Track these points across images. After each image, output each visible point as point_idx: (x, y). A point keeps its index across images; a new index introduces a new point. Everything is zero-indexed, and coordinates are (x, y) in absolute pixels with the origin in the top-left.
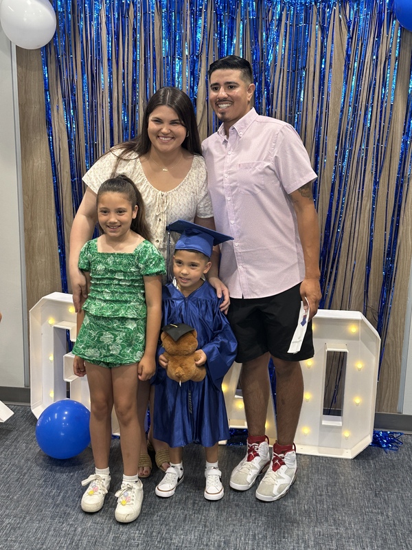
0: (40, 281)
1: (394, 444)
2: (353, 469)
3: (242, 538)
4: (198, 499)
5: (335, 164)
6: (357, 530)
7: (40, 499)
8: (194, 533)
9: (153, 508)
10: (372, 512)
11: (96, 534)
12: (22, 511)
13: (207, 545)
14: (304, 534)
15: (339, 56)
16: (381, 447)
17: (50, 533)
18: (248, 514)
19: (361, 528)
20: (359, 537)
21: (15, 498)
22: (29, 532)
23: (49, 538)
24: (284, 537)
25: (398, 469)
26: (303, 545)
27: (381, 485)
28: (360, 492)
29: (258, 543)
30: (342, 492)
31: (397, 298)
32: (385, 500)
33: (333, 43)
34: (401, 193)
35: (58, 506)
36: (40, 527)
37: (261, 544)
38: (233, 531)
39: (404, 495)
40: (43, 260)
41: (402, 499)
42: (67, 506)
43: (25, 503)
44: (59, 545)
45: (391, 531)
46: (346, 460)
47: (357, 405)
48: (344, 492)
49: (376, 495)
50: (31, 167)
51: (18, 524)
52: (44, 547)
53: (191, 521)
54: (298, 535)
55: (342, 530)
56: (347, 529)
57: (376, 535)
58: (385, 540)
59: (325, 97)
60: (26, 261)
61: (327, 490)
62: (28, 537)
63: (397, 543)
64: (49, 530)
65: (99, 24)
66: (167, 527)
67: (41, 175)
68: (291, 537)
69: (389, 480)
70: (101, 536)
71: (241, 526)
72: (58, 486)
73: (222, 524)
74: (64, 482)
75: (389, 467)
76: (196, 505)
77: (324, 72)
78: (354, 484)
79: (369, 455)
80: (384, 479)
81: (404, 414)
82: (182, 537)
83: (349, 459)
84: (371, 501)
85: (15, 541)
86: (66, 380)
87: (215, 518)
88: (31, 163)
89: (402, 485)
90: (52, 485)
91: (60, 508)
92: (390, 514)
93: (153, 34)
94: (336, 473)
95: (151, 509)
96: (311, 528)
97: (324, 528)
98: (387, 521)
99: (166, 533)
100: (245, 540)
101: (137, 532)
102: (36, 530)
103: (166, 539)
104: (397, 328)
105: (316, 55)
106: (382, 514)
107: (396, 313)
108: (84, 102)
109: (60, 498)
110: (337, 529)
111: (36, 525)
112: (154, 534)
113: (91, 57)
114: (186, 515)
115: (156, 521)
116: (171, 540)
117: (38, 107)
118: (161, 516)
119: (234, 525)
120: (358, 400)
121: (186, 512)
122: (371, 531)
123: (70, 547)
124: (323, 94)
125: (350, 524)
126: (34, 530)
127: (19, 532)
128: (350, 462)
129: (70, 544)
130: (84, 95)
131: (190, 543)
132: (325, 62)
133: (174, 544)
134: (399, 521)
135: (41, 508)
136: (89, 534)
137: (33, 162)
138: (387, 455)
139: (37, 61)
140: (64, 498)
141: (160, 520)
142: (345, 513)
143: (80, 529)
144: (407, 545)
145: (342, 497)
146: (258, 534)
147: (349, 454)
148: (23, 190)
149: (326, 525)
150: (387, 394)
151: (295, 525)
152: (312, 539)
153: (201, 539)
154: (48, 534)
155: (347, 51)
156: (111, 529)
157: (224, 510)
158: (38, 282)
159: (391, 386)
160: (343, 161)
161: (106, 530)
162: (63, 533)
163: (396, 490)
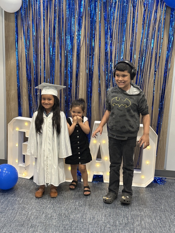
0: (13, 113)
1: (163, 182)
2: (146, 191)
3: (100, 216)
4: (80, 202)
5: (139, 63)
6: (149, 213)
7: (13, 202)
8: (80, 214)
9: (62, 205)
10: (155, 207)
11: (37, 214)
12: (5, 206)
13: (85, 219)
14: (126, 215)
15: (140, 18)
16: (157, 183)
17: (17, 214)
18: (102, 207)
19: (150, 213)
20: (150, 216)
21: (2, 201)
22: (8, 214)
23: (17, 216)
24: (118, 216)
25: (165, 191)
26: (126, 219)
27: (158, 197)
28: (149, 200)
29: (107, 218)
30: (142, 199)
31: (164, 120)
32: (160, 202)
33: (138, 12)
34: (166, 75)
35: (20, 204)
36: (13, 212)
37: (108, 218)
38: (96, 213)
39: (168, 201)
40: (14, 104)
41: (167, 202)
42: (24, 204)
43: (6, 203)
44: (21, 219)
45: (163, 214)
46: (143, 187)
47: (148, 165)
48: (143, 199)
49: (156, 200)
50: (9, 63)
51: (3, 211)
52: (15, 219)
53: (78, 210)
54: (124, 215)
55: (142, 213)
56: (144, 213)
57: (157, 215)
58: (161, 217)
59: (134, 35)
60: (7, 104)
61: (135, 198)
62: (8, 216)
63: (166, 218)
64: (17, 213)
65: (40, 3)
66: (68, 212)
67: (14, 67)
68: (121, 216)
69: (161, 195)
70: (39, 215)
71: (99, 211)
72: (20, 197)
73: (91, 211)
74: (23, 195)
75: (161, 190)
76: (80, 204)
77: (134, 25)
78: (147, 196)
79: (152, 186)
80: (159, 195)
81: (167, 170)
82: (74, 216)
83: (144, 188)
84: (154, 203)
85: (2, 217)
86: (23, 154)
87: (88, 209)
88: (10, 61)
89: (167, 197)
90: (17, 196)
91: (21, 205)
92: (162, 207)
93: (63, 7)
94: (139, 192)
95: (61, 205)
96: (129, 213)
97: (135, 212)
98: (161, 210)
99: (67, 214)
100: (101, 217)
101: (55, 214)
102: (11, 213)
103: (67, 216)
104: (164, 133)
105: (131, 17)
106: (159, 207)
107: (163, 127)
108: (33, 36)
109: (21, 201)
110: (140, 213)
111: (11, 211)
112: (62, 214)
113: (36, 17)
114: (76, 207)
115: (63, 210)
116: (70, 217)
117: (13, 38)
118: (65, 208)
119: (97, 211)
120: (148, 163)
121: (76, 206)
122: (155, 214)
123: (26, 219)
124: (133, 34)
125: (146, 211)
126: (10, 213)
127: (3, 214)
128: (144, 189)
129: (26, 218)
130: (33, 33)
131: (78, 218)
132: (135, 20)
133: (71, 218)
134: (167, 210)
135: (13, 205)
136: (34, 214)
137: (11, 62)
138: (160, 186)
139: (13, 18)
140: (23, 201)
141: (64, 209)
142: (143, 207)
143: (30, 213)
144: (170, 219)
145: (142, 201)
146: (107, 214)
147: (144, 185)
148: (6, 73)
149: (135, 211)
150: (160, 161)
151: (122, 211)
152: (130, 216)
153: (82, 216)
154: (16, 214)
155: (144, 16)
156: (44, 213)
157: (92, 206)
158: (12, 113)
159: (161, 158)
160: (142, 62)
161: (41, 213)
162: (23, 214)
163: (165, 199)
